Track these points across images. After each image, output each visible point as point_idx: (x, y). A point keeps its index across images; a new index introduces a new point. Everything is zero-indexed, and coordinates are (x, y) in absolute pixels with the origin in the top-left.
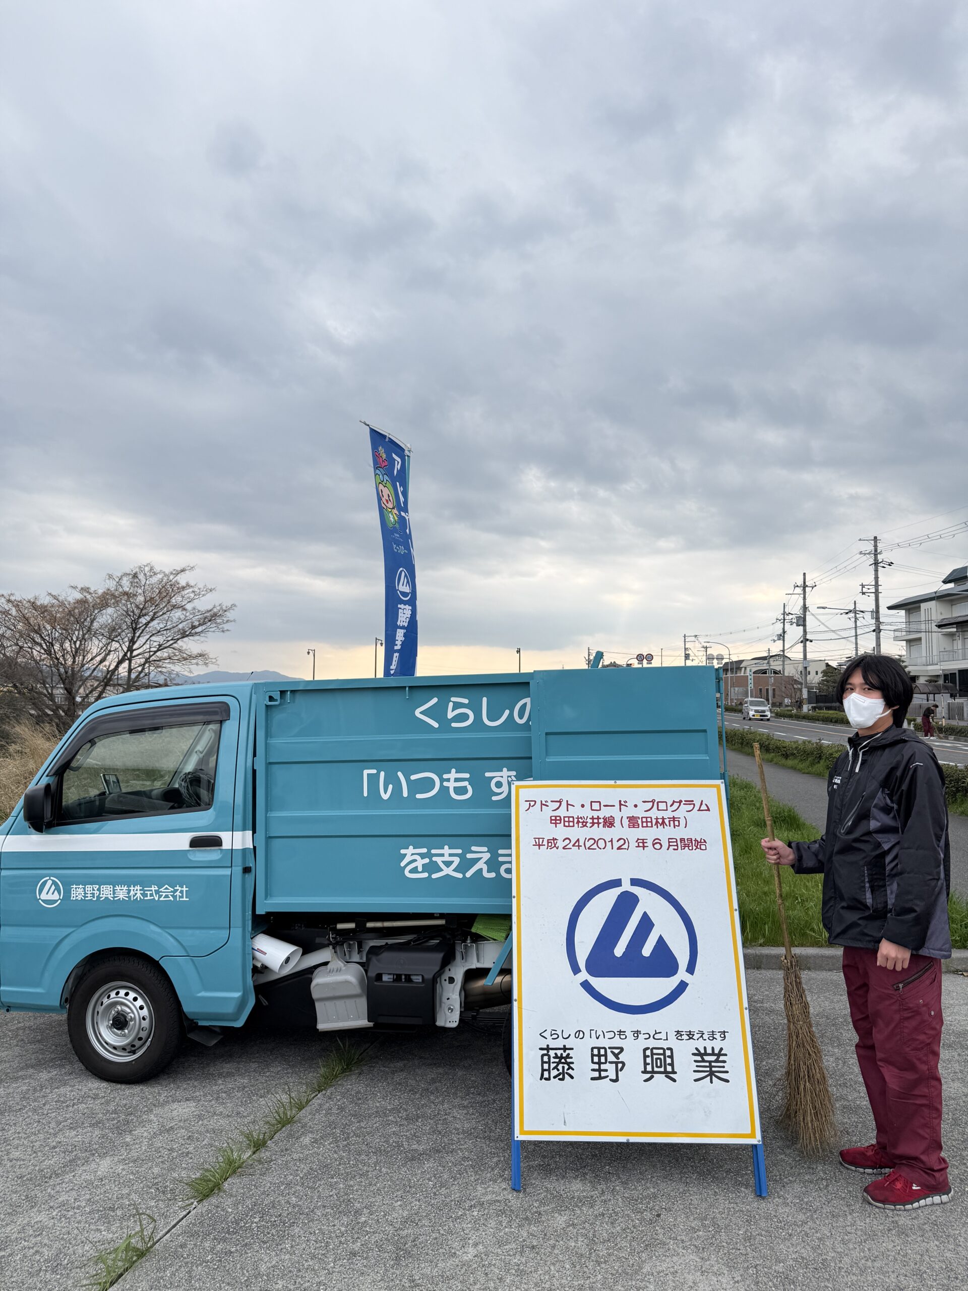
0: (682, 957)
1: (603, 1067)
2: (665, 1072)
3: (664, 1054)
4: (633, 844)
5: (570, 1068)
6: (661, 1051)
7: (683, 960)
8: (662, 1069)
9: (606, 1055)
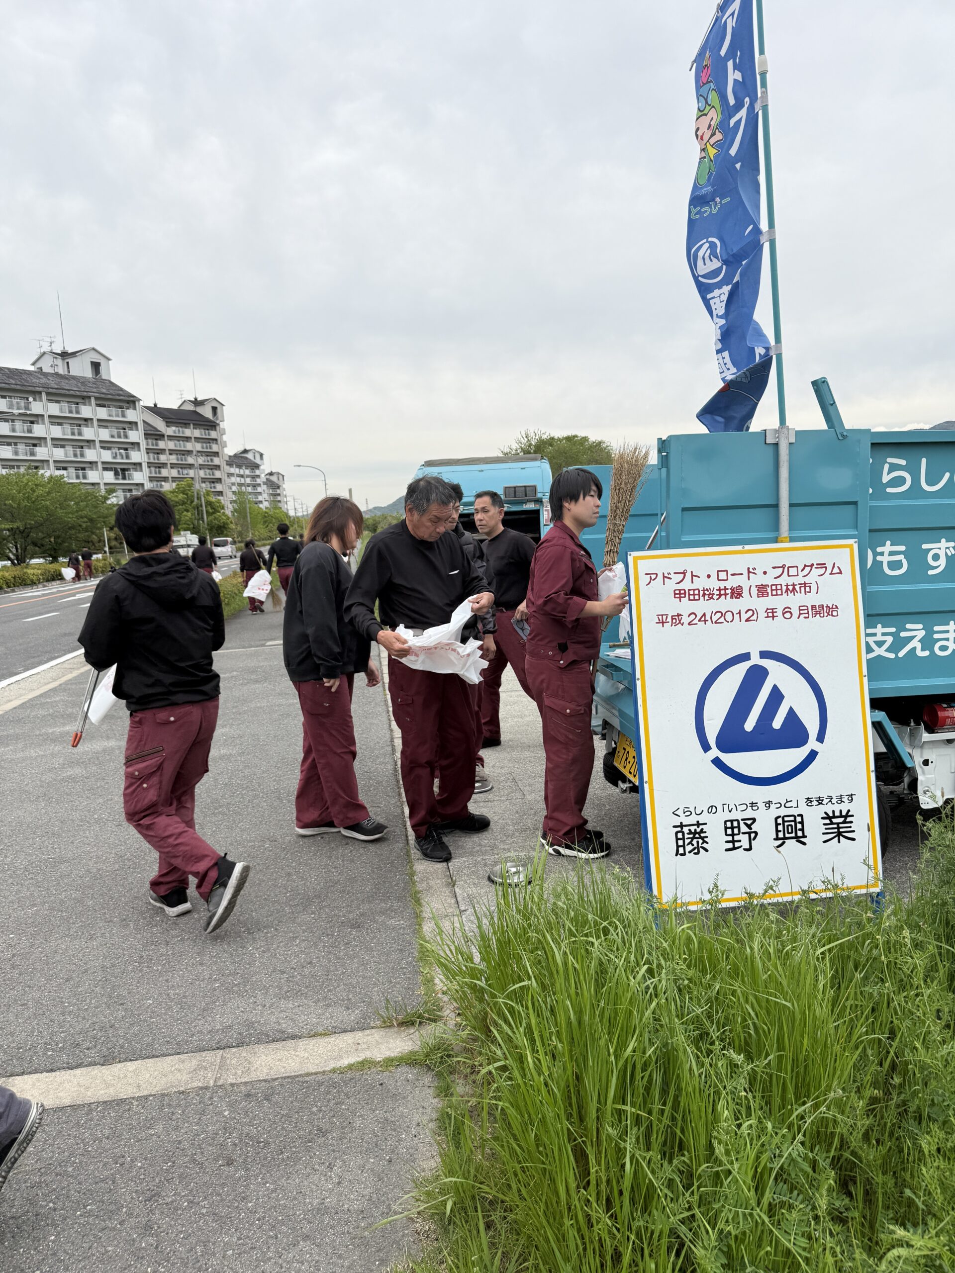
0: (812, 725)
1: (736, 838)
2: (796, 837)
3: (795, 821)
4: (763, 614)
5: (704, 842)
6: (792, 818)
7: (813, 730)
8: (793, 835)
9: (739, 827)
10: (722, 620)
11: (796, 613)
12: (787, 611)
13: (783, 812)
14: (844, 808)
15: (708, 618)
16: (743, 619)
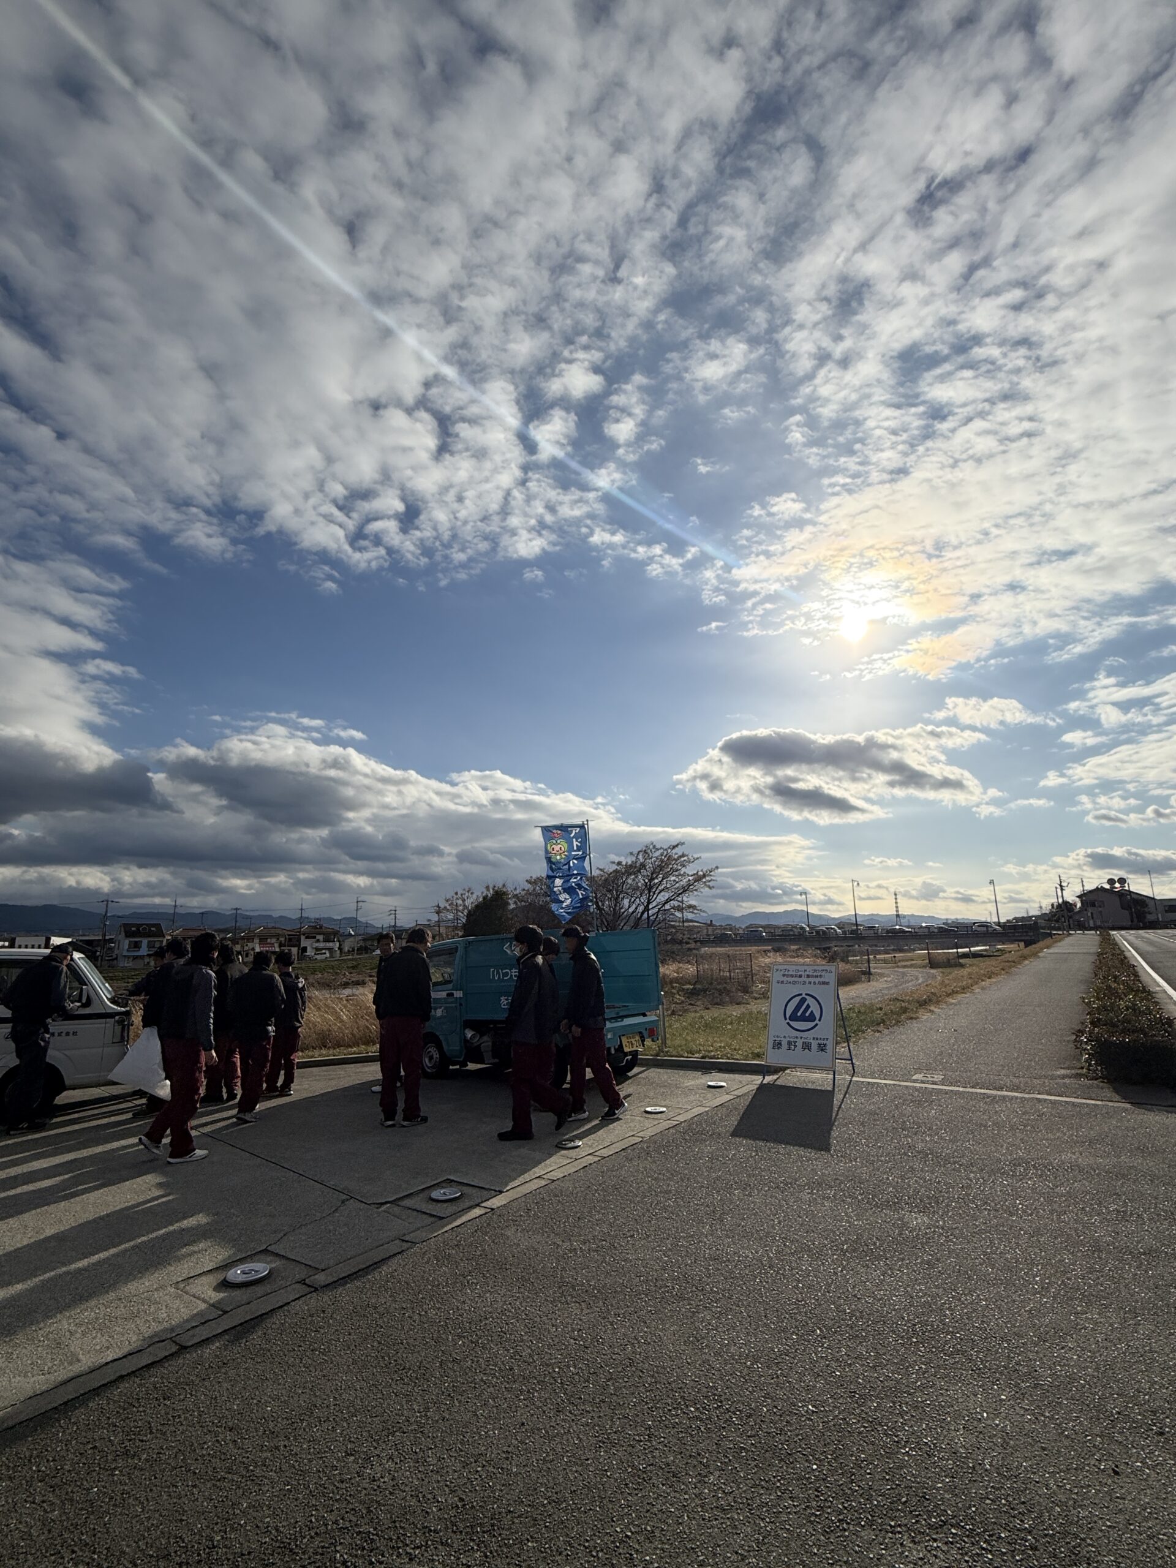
0: (818, 1016)
1: (791, 1046)
2: (808, 1049)
3: (808, 1044)
4: (807, 983)
5: (781, 1046)
7: (818, 1017)
9: (791, 1043)
10: (795, 984)
11: (817, 983)
13: (805, 1041)
14: (825, 1042)
16: (801, 984)
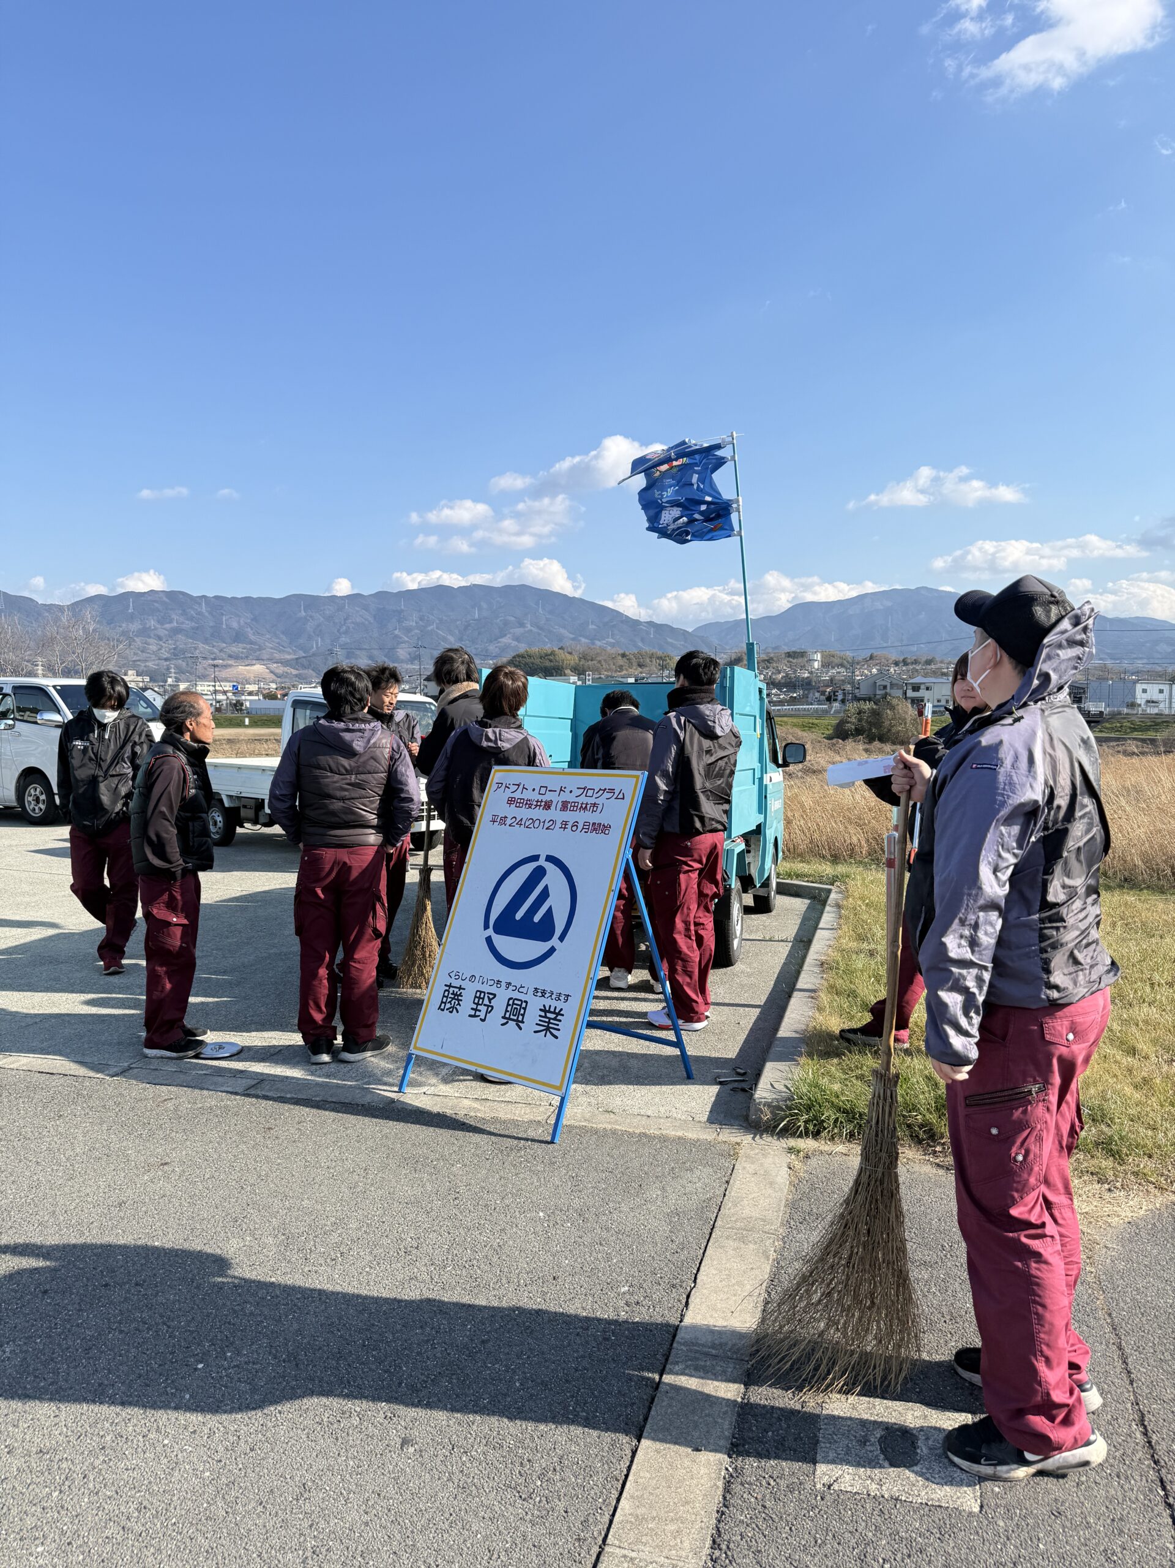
0: (559, 927)
1: (479, 1007)
2: (517, 1021)
3: (521, 1006)
4: (559, 825)
5: (459, 1004)
6: (519, 1003)
7: (559, 929)
8: (515, 1018)
9: (483, 999)
10: (531, 826)
11: (580, 826)
12: (575, 825)
13: (516, 995)
14: (559, 1005)
15: (523, 823)
16: (546, 827)
